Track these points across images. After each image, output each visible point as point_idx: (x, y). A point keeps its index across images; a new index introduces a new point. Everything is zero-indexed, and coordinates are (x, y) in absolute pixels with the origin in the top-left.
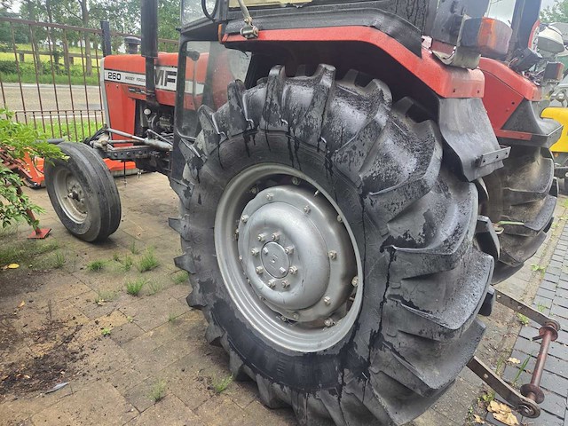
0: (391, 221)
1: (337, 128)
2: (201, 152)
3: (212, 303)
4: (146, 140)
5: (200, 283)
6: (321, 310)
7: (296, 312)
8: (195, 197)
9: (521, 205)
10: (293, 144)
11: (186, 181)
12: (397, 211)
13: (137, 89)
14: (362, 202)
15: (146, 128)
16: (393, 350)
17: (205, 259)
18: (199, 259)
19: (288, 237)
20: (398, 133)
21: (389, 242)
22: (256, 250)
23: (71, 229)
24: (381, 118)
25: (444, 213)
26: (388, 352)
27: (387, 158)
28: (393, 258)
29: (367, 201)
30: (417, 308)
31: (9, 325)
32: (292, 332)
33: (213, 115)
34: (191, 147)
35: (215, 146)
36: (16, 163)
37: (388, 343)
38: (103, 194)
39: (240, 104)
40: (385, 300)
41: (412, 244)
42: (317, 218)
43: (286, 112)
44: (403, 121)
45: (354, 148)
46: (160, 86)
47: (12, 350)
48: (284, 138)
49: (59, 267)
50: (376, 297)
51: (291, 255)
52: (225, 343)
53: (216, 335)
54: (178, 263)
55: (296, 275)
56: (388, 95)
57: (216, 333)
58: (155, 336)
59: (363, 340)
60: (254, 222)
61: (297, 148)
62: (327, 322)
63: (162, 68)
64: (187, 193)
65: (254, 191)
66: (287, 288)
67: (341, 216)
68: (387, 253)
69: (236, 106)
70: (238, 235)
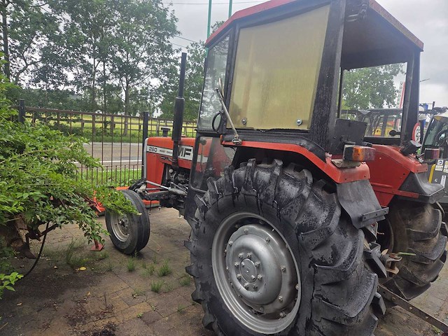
0: (313, 250)
1: (282, 196)
2: (207, 203)
3: (208, 297)
4: (170, 189)
5: (201, 284)
6: (278, 305)
7: (262, 306)
8: (202, 229)
9: (420, 241)
10: (259, 203)
11: (196, 219)
12: (316, 244)
13: (167, 157)
14: (297, 238)
15: (169, 180)
16: (319, 330)
17: (205, 268)
18: (201, 268)
19: (256, 256)
20: (316, 200)
21: (313, 262)
22: (237, 264)
23: (117, 245)
24: (306, 193)
25: (343, 246)
26: (316, 332)
27: (310, 214)
28: (316, 271)
29: (300, 237)
30: (331, 303)
31: (82, 307)
32: (259, 321)
33: (215, 182)
34: (201, 199)
35: (215, 200)
36: (93, 202)
37: (316, 326)
38: (141, 222)
39: (231, 179)
40: (313, 298)
41: (326, 264)
42: (273, 245)
43: (256, 186)
44: (320, 193)
45: (292, 208)
46: (180, 157)
47: (84, 323)
48: (254, 199)
49: (110, 270)
50: (308, 296)
51: (258, 267)
52: (215, 326)
53: (210, 321)
54: (188, 270)
55: (261, 280)
56: (310, 179)
57: (210, 319)
58: (169, 320)
59: (302, 325)
60: (236, 246)
61: (261, 205)
62: (281, 314)
63: (183, 147)
64: (197, 226)
65: (236, 226)
66: (256, 289)
67: (287, 245)
68: (312, 268)
69: (228, 180)
70: (226, 253)
